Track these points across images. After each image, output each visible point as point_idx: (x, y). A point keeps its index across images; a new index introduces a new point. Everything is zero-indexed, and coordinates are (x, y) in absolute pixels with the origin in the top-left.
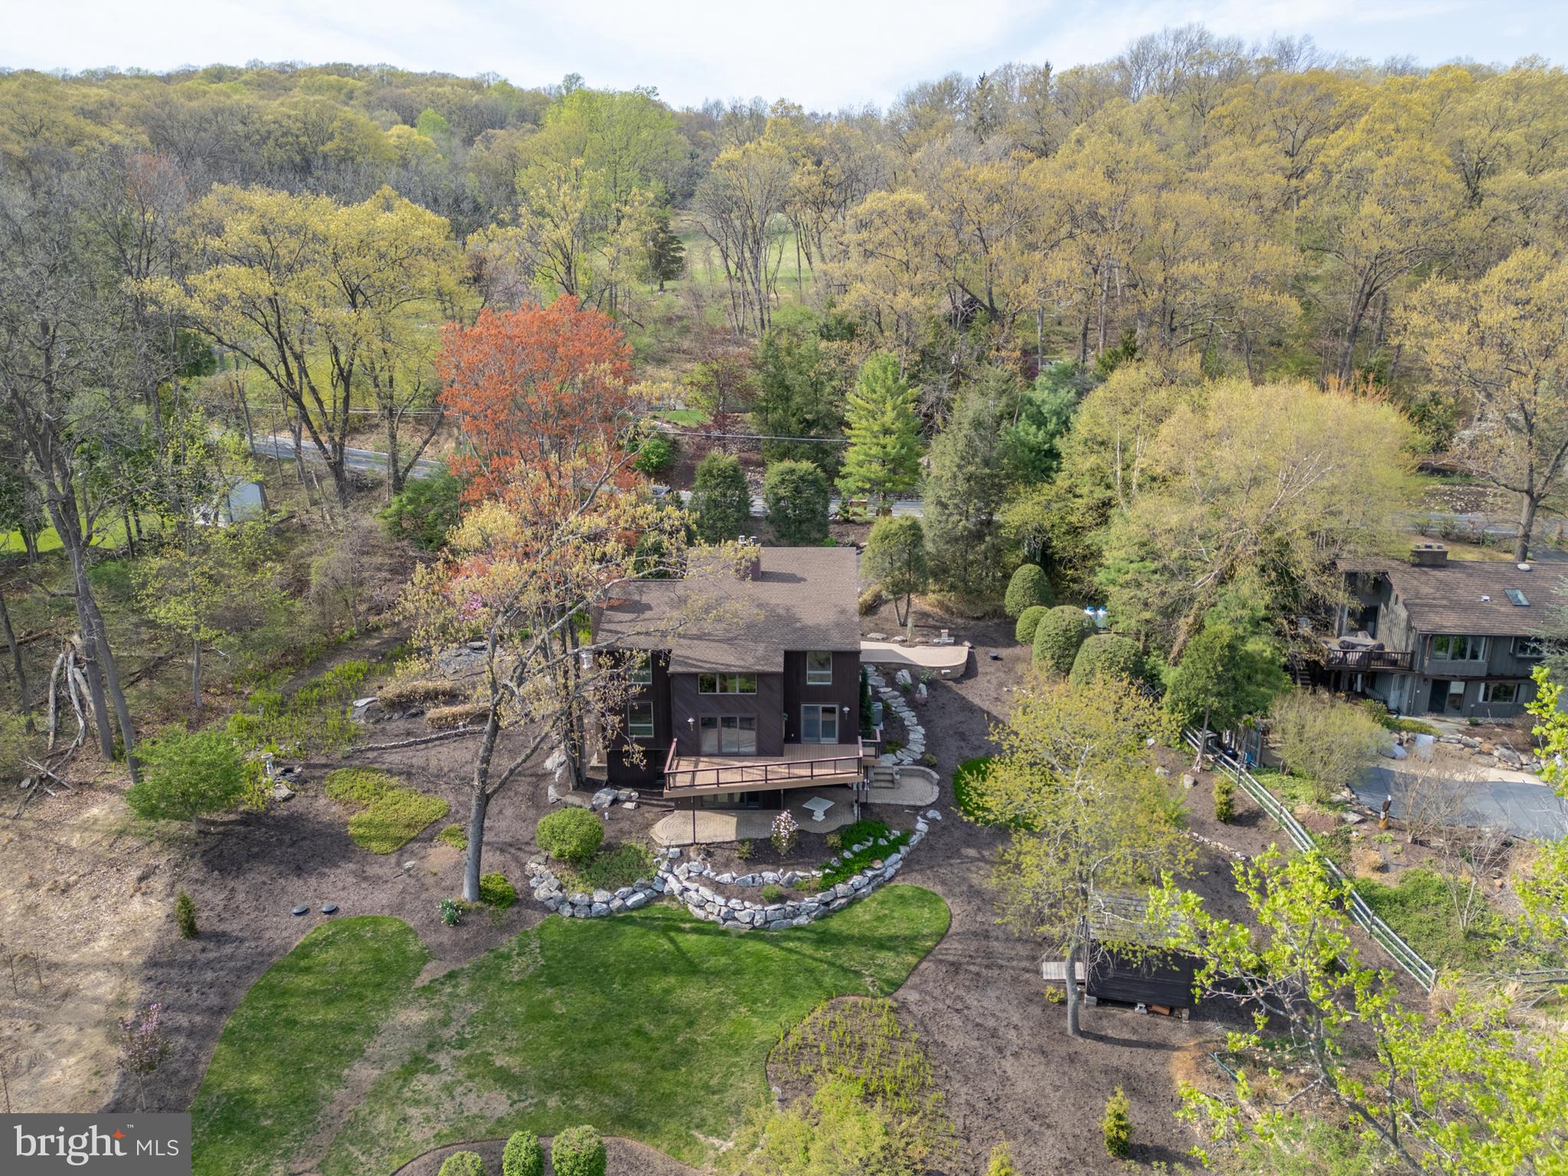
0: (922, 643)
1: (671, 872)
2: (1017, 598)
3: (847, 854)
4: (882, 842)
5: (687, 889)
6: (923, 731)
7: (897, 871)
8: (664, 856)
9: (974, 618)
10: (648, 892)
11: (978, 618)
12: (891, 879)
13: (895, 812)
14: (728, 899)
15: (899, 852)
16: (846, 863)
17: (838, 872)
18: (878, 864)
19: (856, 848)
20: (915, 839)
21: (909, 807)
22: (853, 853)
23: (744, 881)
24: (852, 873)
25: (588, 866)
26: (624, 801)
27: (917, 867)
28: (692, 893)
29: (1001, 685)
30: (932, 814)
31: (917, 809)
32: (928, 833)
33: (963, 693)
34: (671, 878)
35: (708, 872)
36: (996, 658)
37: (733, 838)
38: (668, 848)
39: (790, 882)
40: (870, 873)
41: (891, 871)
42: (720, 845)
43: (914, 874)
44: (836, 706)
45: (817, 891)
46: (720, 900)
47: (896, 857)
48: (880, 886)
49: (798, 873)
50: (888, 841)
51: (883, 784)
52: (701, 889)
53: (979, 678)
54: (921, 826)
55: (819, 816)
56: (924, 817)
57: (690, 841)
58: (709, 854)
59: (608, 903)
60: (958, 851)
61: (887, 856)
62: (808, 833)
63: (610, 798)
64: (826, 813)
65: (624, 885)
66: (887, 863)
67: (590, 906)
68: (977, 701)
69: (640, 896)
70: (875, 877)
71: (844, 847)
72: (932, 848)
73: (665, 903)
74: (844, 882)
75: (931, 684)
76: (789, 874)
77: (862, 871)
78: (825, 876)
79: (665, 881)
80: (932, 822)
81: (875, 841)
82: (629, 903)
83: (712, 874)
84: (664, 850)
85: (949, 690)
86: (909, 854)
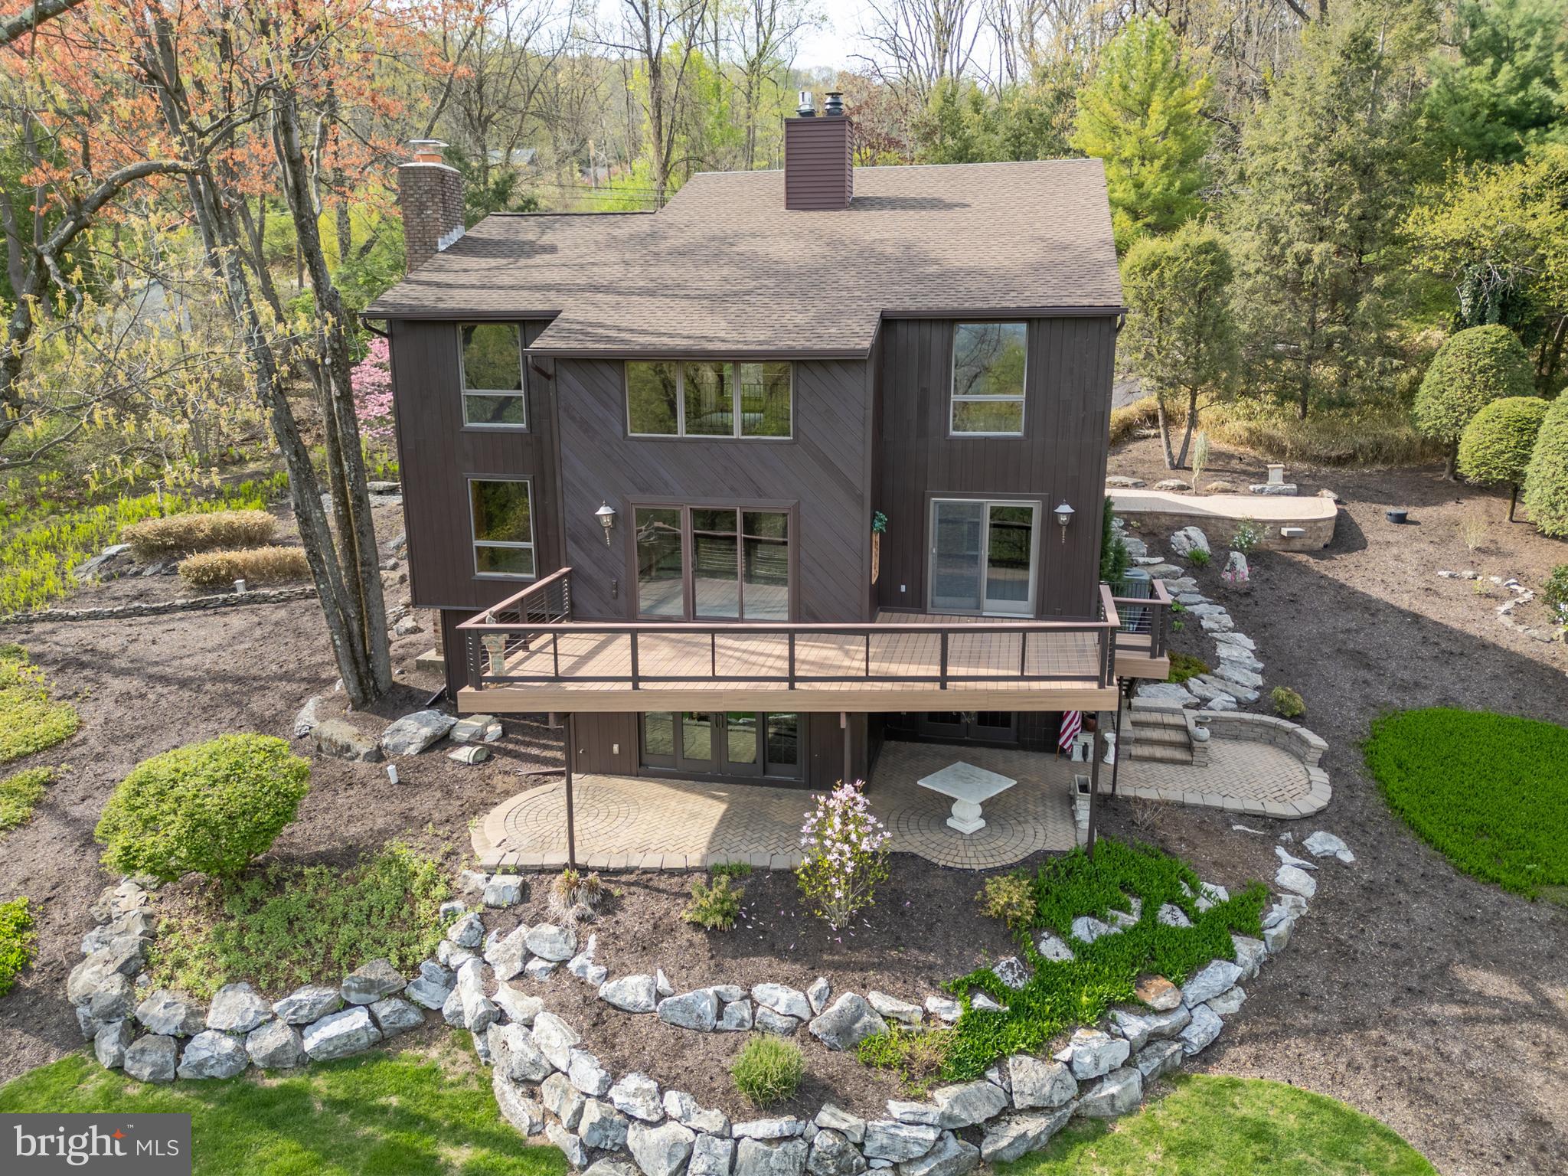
0: (1225, 491)
1: (478, 951)
2: (1453, 393)
3: (1052, 949)
4: (1171, 917)
5: (502, 1018)
6: (1250, 644)
7: (1229, 1024)
8: (475, 896)
9: (1328, 461)
10: (384, 1010)
11: (1340, 461)
12: (1209, 1054)
13: (1201, 827)
14: (616, 1072)
15: (1232, 958)
16: (1047, 976)
17: (1020, 1010)
18: (1159, 993)
19: (1083, 928)
20: (1280, 918)
21: (1243, 816)
22: (1074, 945)
23: (686, 1008)
24: (1070, 1019)
25: (256, 905)
26: (460, 744)
27: (1304, 1019)
28: (512, 1033)
29: (1430, 566)
30: (1320, 842)
31: (1274, 825)
32: (1319, 902)
33: (1341, 576)
34: (468, 972)
35: (586, 965)
36: (1401, 519)
37: (694, 860)
38: (491, 872)
39: (844, 1032)
40: (1134, 1026)
41: (1204, 1026)
42: (646, 879)
43: (1296, 1044)
44: (1035, 505)
45: (936, 1075)
46: (588, 1073)
47: (1218, 975)
48: (1170, 1076)
49: (876, 999)
50: (1194, 916)
51: (1159, 752)
52: (546, 1023)
53: (1371, 550)
54: (1292, 875)
55: (967, 817)
56: (1298, 849)
57: (561, 858)
58: (607, 904)
59: (242, 1034)
60: (1443, 969)
61: (1193, 968)
62: (929, 866)
63: (426, 731)
64: (991, 809)
65: (316, 979)
66: (1194, 989)
67: (183, 1040)
68: (1377, 592)
69: (357, 1020)
70: (1153, 1038)
71: (1040, 924)
72: (1344, 954)
73: (434, 1053)
74: (1041, 1049)
75: (1255, 556)
76: (844, 1000)
77: (1104, 1017)
78: (973, 1022)
79: (450, 978)
80: (1324, 868)
81: (1149, 911)
82: (309, 1044)
83: (593, 972)
84: (477, 879)
85: (1303, 570)
86: (1267, 963)
